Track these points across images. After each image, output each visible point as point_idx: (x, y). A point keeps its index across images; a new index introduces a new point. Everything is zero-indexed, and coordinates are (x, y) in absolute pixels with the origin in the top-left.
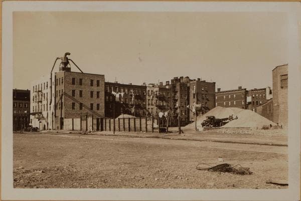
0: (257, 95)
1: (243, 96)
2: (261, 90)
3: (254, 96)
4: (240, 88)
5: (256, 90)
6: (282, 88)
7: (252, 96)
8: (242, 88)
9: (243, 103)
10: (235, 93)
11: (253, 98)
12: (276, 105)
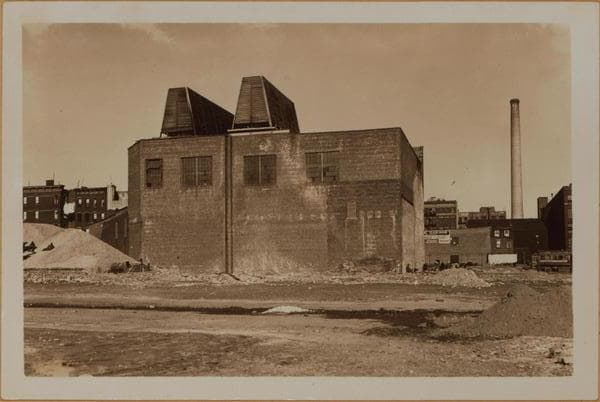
0: (88, 201)
1: (56, 202)
2: (97, 189)
3: (80, 201)
4: (50, 183)
5: (84, 189)
6: (149, 185)
7: (77, 202)
8: (56, 184)
9: (56, 216)
10: (39, 194)
11: (78, 206)
12: (135, 220)
